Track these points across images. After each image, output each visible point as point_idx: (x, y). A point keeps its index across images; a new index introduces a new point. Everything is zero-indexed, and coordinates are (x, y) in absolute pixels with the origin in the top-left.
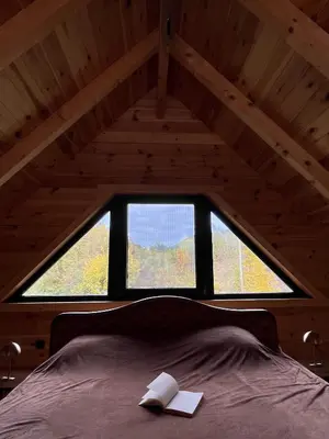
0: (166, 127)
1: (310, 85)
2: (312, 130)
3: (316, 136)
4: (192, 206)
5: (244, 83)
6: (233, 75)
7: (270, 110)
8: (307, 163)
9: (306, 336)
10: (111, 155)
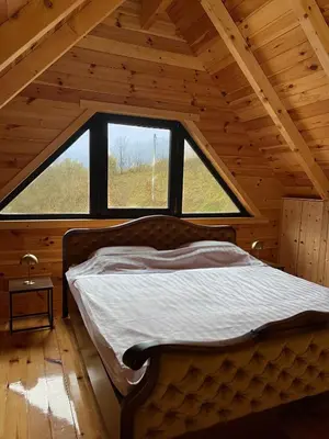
0: (150, 42)
1: (302, 54)
2: (291, 86)
3: (292, 91)
4: (168, 131)
5: (246, 27)
6: (238, 16)
7: (260, 58)
8: (280, 111)
9: (254, 245)
10: (93, 66)
